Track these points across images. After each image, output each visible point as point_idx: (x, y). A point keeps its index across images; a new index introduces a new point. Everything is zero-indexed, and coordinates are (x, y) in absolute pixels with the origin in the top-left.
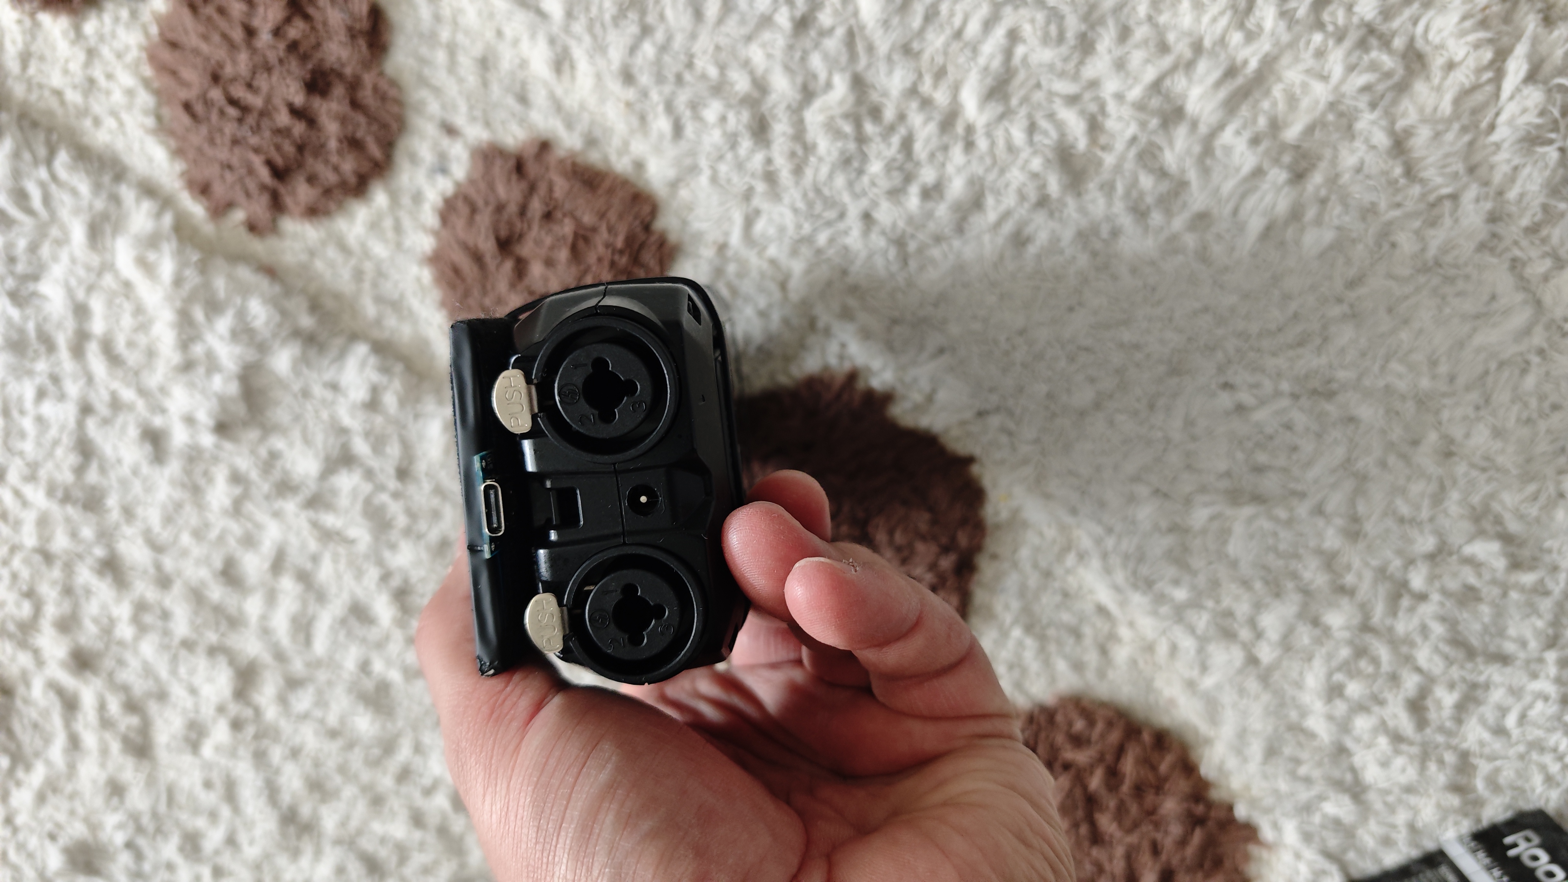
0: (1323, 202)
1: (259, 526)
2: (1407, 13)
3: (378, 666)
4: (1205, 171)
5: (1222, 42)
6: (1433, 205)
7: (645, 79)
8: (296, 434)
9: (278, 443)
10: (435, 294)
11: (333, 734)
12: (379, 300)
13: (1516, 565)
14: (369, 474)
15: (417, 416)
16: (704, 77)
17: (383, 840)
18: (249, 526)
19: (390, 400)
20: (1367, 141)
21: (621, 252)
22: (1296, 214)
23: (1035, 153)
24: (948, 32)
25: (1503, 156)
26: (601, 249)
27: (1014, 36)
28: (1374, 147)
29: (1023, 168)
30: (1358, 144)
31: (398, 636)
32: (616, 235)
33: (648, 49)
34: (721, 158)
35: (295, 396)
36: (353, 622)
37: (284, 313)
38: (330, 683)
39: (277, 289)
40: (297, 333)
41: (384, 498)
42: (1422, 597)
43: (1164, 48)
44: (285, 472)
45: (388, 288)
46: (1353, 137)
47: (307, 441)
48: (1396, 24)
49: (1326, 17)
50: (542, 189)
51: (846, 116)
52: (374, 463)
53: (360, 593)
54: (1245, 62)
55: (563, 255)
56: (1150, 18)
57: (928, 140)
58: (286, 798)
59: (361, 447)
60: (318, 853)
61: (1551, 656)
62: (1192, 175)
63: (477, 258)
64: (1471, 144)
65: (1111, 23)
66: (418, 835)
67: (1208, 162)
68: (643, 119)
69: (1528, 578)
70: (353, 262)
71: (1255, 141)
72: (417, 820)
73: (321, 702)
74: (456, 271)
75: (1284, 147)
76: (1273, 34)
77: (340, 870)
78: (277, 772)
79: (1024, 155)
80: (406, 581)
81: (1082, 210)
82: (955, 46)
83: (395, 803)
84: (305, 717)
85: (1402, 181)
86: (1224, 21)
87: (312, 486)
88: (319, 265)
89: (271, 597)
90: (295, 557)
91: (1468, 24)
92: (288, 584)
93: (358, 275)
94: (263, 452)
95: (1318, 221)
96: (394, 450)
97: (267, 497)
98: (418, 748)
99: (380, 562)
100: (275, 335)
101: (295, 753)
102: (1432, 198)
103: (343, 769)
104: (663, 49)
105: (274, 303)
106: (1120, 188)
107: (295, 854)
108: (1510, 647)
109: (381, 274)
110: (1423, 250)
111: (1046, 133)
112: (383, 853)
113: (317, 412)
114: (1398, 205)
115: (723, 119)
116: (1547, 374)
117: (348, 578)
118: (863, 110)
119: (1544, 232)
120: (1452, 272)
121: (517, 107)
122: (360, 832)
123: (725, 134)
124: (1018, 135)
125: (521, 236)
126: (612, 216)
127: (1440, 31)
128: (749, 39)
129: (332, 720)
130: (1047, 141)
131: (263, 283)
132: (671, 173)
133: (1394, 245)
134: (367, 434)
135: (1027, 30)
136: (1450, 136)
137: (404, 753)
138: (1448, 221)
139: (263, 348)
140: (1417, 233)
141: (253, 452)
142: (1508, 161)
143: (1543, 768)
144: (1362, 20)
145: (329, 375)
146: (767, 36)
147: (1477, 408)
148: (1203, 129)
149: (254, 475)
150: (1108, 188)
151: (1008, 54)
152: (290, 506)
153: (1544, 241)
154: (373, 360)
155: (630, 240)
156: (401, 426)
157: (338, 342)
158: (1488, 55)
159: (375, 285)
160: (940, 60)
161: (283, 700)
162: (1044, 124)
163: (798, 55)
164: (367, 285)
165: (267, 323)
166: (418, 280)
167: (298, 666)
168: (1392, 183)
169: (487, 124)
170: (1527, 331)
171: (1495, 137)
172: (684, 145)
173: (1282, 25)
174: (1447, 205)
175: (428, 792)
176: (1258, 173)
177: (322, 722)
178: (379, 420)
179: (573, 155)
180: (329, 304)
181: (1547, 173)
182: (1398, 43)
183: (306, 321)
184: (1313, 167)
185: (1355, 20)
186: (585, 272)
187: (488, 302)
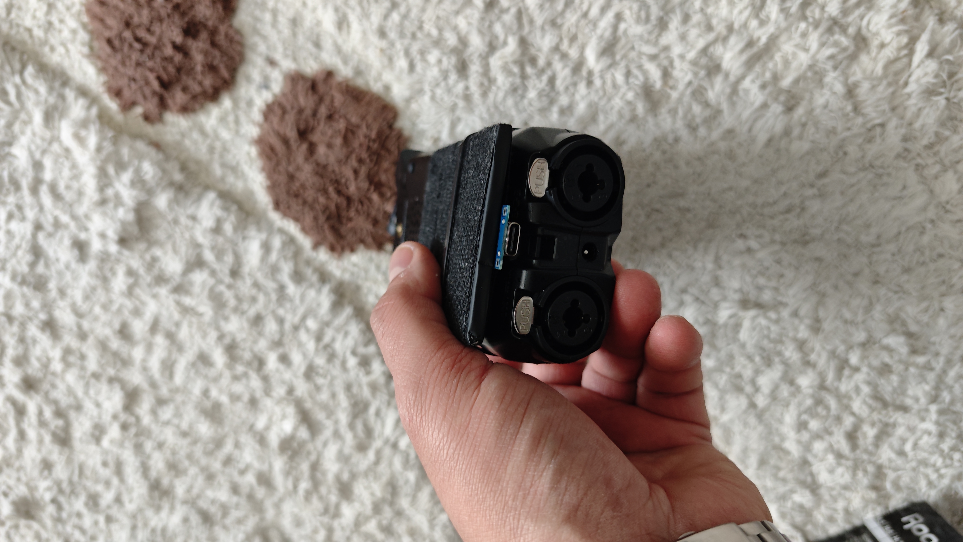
0: (804, 125)
1: (143, 303)
2: (857, 13)
3: (214, 393)
4: (733, 104)
5: (745, 25)
6: (870, 130)
7: (393, 35)
8: (169, 247)
9: (157, 252)
10: (259, 163)
11: (185, 434)
12: (224, 165)
13: (914, 351)
14: (213, 273)
15: (244, 238)
16: (429, 35)
17: (213, 502)
18: (137, 303)
19: (228, 228)
20: (831, 89)
21: (374, 141)
22: (787, 132)
23: (630, 89)
24: (579, 13)
25: (912, 101)
26: (362, 139)
27: (619, 17)
28: (835, 93)
29: (622, 98)
30: (826, 91)
31: (227, 374)
32: (371, 130)
33: (395, 17)
34: (437, 85)
35: (169, 223)
36: (200, 365)
37: (164, 171)
38: (184, 403)
39: (161, 156)
40: (172, 184)
41: (222, 288)
42: (857, 369)
43: (709, 28)
44: (161, 270)
45: (229, 158)
46: (822, 87)
47: (175, 251)
48: (850, 19)
49: (808, 13)
50: (327, 101)
51: (515, 62)
52: (216, 266)
53: (204, 347)
54: (759, 39)
55: (338, 141)
56: (702, 10)
57: (564, 79)
58: (153, 474)
59: (209, 256)
60: (172, 509)
61: (933, 408)
62: (725, 106)
63: (285, 141)
64: (893, 93)
65: (678, 11)
66: (235, 499)
67: (735, 98)
68: (391, 60)
69: (921, 360)
70: (208, 141)
71: (763, 87)
72: (235, 489)
73: (178, 414)
74: (272, 149)
75: (781, 91)
76: (776, 22)
77: (186, 520)
78: (149, 457)
79: (623, 90)
80: (234, 340)
81: (657, 125)
82: (583, 22)
83: (221, 479)
84: (167, 423)
85: (852, 114)
86: (746, 13)
87: (177, 279)
88: (187, 143)
89: (149, 348)
90: (165, 323)
91: (894, 20)
92: (160, 340)
93: (211, 150)
94: (148, 257)
95: (800, 137)
96: (229, 259)
97: (149, 285)
98: (237, 445)
99: (218, 328)
100: (158, 185)
101: (160, 446)
102: (869, 125)
103: (190, 457)
104: (405, 17)
105: (158, 164)
106: (681, 112)
107: (158, 509)
108: (909, 402)
109: (225, 149)
110: (863, 157)
111: (636, 77)
112: (213, 510)
113: (182, 233)
114: (849, 129)
115: (440, 61)
116: (936, 235)
117: (198, 338)
118: (526, 59)
119: (936, 149)
120: (881, 171)
121: (314, 50)
122: (199, 496)
123: (441, 70)
124: (620, 78)
125: (313, 129)
126: (370, 118)
127: (876, 24)
128: (457, 13)
129: (184, 426)
130: (637, 82)
131: (153, 152)
132: (407, 93)
133: (845, 154)
134: (213, 248)
135: (627, 14)
136: (881, 88)
137: (228, 447)
138: (878, 140)
139: (150, 192)
140: (860, 146)
141: (142, 257)
142: (915, 105)
143: (927, 476)
144: (830, 16)
145: (190, 211)
146: (468, 11)
147: (893, 255)
148: (732, 78)
149: (142, 271)
150: (673, 112)
151: (615, 28)
152: (163, 291)
153: (936, 154)
154: (218, 202)
155: (380, 134)
156: (235, 244)
157: (197, 190)
158: (905, 40)
159: (222, 156)
160: (573, 30)
161: (154, 412)
162: (635, 71)
163: (487, 24)
164: (216, 156)
165: (153, 177)
166: (249, 154)
167: (164, 391)
168: (846, 115)
169: (295, 59)
170: (924, 209)
171: (908, 90)
172: (415, 77)
173: (782, 17)
174: (878, 130)
175: (242, 472)
176: (765, 106)
177: (178, 427)
178: (220, 239)
179: (347, 80)
180: (193, 167)
181: (938, 113)
182: (851, 30)
183: (178, 177)
184: (798, 103)
185: (826, 15)
186: (351, 153)
187: (291, 169)
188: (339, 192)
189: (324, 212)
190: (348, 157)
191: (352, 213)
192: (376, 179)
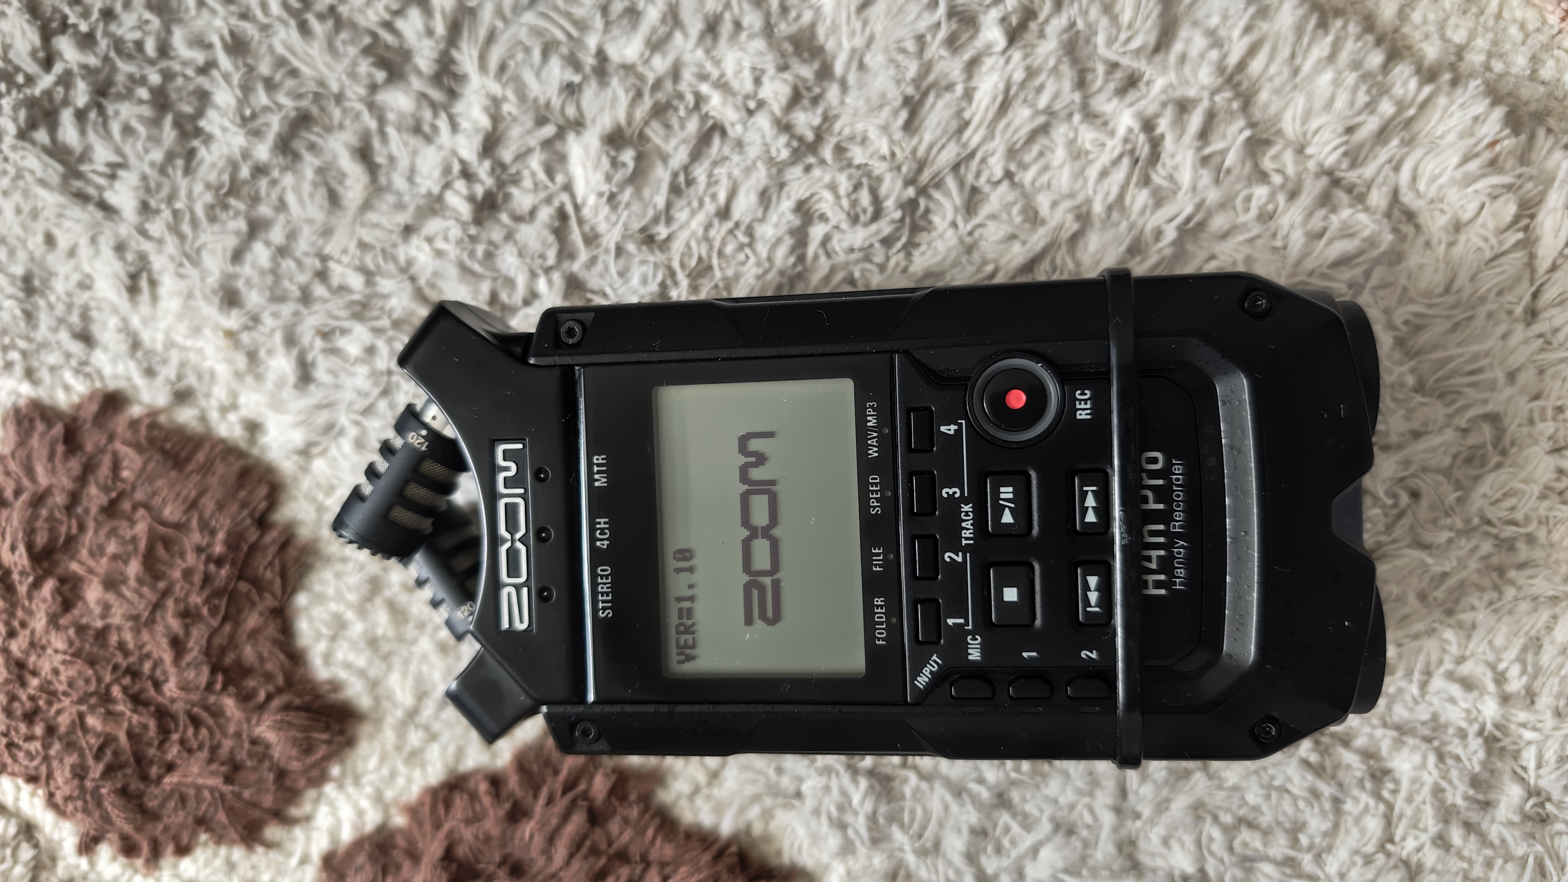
2: (1383, 154)
5: (1119, 204)
7: (254, 298)
16: (343, 289)
21: (219, 562)
24: (710, 208)
26: (191, 559)
27: (803, 208)
32: (213, 532)
33: (260, 253)
34: (368, 411)
43: (1033, 217)
48: (1368, 171)
49: (1267, 164)
50: (104, 470)
54: (1158, 234)
55: (134, 568)
56: (1009, 175)
65: (951, 183)
68: (252, 356)
76: (1194, 189)
82: (719, 232)
86: (1119, 175)
91: (1473, 166)
104: (282, 252)
115: (371, 351)
120: (1509, 531)
121: (76, 348)
123: (375, 375)
125: (69, 544)
126: (208, 504)
127: (1434, 178)
128: (408, 231)
132: (298, 438)
135: (826, 203)
144: (1321, 165)
146: (434, 225)
151: (800, 236)
155: (234, 541)
158: (1509, 208)
160: (699, 250)
163: (480, 249)
169: (30, 374)
172: (315, 395)
173: (1206, 176)
179: (153, 414)
182: (1378, 198)
185: (1311, 165)
186: (166, 593)
187: (16, 647)
188: (137, 700)
189: (98, 755)
190: (157, 606)
191: (173, 752)
192: (229, 659)
